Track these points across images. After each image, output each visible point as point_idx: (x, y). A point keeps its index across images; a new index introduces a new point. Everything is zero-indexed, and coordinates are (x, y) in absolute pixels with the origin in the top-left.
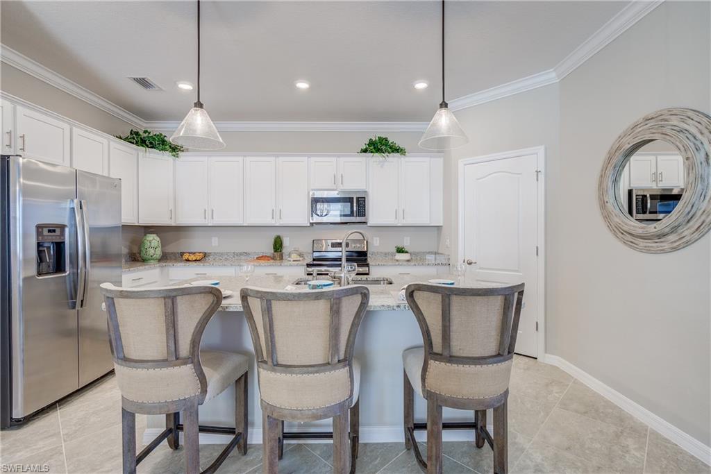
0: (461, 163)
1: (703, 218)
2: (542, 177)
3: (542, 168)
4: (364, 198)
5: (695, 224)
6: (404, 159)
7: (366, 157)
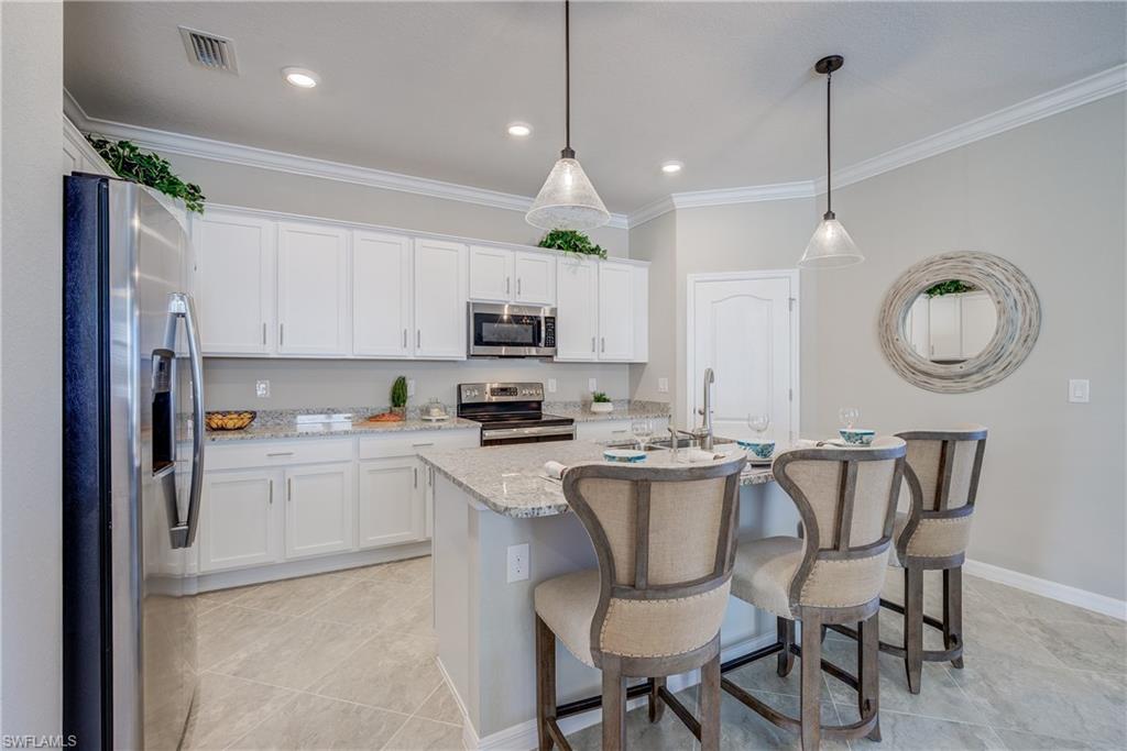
0: (691, 278)
1: (1009, 359)
2: (796, 306)
3: (796, 295)
4: (554, 318)
5: (1001, 365)
6: (603, 264)
7: (554, 255)
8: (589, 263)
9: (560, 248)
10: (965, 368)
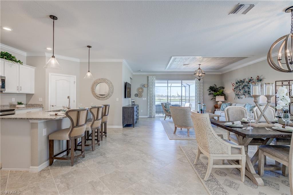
0: (50, 74)
1: (110, 95)
2: (75, 83)
3: (75, 81)
4: (4, 80)
6: (21, 66)
7: (4, 61)
8: (17, 65)
9: (6, 59)
10: (105, 96)
